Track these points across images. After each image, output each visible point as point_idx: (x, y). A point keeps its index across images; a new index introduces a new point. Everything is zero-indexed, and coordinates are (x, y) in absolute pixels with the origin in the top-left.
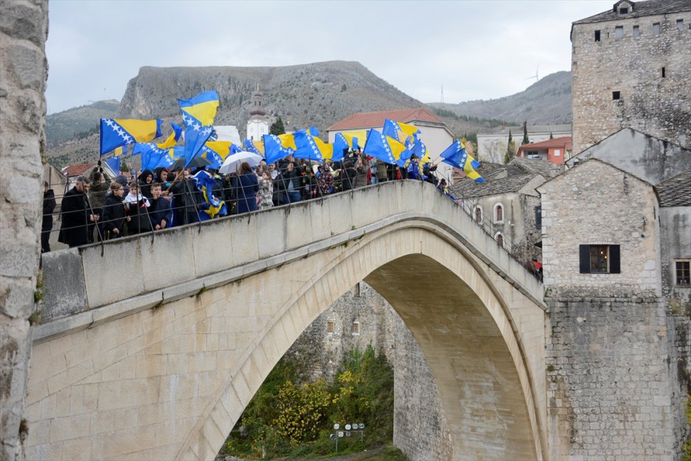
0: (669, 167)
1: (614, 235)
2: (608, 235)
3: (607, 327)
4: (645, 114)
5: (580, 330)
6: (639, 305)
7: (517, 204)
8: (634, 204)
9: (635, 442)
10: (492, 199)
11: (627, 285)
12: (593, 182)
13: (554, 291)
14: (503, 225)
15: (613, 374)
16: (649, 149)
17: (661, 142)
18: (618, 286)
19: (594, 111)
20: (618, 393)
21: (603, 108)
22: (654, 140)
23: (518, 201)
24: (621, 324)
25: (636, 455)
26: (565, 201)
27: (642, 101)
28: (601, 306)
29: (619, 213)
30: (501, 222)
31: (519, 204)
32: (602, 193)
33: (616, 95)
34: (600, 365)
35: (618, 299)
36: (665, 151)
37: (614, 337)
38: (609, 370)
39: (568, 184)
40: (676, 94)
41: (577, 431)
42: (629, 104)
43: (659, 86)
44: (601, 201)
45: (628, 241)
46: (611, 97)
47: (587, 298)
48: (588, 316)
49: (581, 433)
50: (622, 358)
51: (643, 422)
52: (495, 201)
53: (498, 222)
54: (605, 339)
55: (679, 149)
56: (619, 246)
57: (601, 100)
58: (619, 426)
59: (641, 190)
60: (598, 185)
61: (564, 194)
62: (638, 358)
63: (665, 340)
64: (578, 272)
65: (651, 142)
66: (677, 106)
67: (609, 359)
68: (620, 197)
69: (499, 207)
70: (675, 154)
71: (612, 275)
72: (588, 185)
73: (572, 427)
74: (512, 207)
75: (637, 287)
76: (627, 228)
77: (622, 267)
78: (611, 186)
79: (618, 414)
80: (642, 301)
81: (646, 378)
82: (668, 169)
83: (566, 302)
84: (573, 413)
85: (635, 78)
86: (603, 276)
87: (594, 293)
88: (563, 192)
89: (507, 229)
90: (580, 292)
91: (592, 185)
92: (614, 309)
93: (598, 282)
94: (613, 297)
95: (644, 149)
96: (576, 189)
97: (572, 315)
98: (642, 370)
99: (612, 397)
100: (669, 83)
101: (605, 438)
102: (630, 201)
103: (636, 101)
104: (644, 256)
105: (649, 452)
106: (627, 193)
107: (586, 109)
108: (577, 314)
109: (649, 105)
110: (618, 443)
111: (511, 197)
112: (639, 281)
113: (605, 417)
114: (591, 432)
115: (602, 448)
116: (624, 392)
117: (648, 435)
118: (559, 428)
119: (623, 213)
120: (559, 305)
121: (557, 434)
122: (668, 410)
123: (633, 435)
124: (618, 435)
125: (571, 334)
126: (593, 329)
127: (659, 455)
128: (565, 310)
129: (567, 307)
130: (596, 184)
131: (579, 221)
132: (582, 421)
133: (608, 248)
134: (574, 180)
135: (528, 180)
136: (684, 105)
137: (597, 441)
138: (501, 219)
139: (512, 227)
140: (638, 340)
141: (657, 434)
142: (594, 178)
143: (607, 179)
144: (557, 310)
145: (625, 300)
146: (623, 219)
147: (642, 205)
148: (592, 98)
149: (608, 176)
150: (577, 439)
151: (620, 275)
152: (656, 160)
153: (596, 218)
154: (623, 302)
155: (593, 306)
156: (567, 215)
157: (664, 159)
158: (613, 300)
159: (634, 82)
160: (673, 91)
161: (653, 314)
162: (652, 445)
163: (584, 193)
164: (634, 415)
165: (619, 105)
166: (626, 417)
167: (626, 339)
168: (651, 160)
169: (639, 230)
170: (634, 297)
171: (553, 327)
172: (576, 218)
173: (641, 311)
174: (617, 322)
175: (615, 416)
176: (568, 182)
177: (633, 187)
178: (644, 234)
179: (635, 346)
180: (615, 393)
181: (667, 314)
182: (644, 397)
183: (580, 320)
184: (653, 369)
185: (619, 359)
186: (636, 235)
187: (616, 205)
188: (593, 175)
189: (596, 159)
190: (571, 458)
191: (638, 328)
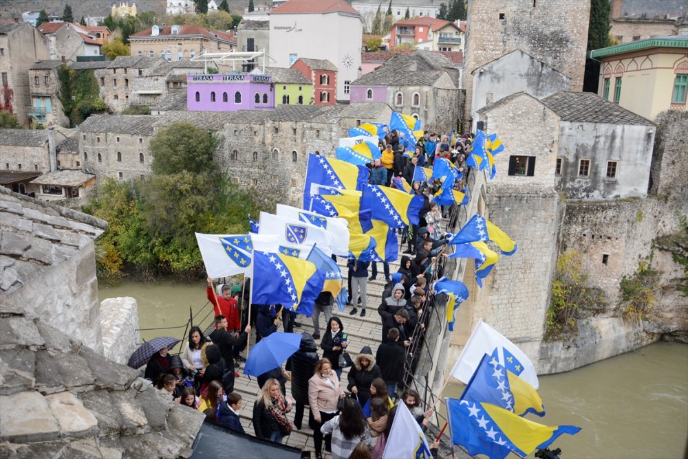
0: (542, 81)
1: (533, 149)
2: (529, 149)
3: (523, 214)
4: (520, 33)
5: (506, 216)
6: (544, 199)
8: (548, 128)
9: (528, 285)
10: (411, 88)
11: (537, 184)
13: (491, 188)
14: (419, 109)
16: (532, 67)
17: (540, 63)
18: (531, 185)
19: (486, 27)
20: (523, 256)
21: (492, 25)
22: (536, 61)
23: (432, 92)
24: (532, 211)
25: (528, 293)
26: (504, 124)
27: (519, 23)
28: (521, 200)
29: (538, 134)
30: (418, 106)
31: (432, 95)
32: (529, 119)
33: (502, 16)
35: (531, 195)
36: (542, 70)
37: (525, 220)
39: (507, 111)
40: (541, 21)
41: (496, 281)
42: (510, 24)
43: (531, 13)
44: (527, 124)
45: (541, 154)
46: (499, 17)
47: (513, 195)
48: (512, 206)
49: (498, 282)
51: (535, 273)
52: (413, 90)
53: (415, 106)
54: (521, 221)
55: (550, 69)
56: (535, 157)
57: (491, 18)
58: (521, 276)
59: (554, 118)
60: (527, 113)
61: (504, 118)
62: (538, 233)
63: (555, 221)
64: (507, 174)
65: (533, 62)
66: (541, 30)
67: (521, 235)
68: (540, 123)
69: (417, 95)
70: (548, 73)
71: (528, 177)
72: (520, 112)
74: (427, 97)
75: (542, 185)
76: (541, 145)
77: (536, 172)
78: (535, 114)
79: (521, 269)
80: (546, 196)
81: (540, 246)
83: (500, 197)
85: (515, 4)
86: (522, 177)
87: (516, 190)
88: (503, 116)
89: (422, 112)
90: (508, 189)
91: (523, 113)
92: (529, 202)
93: (519, 181)
94: (529, 193)
95: (528, 67)
96: (512, 115)
97: (502, 206)
98: (539, 241)
99: (520, 259)
100: (537, 12)
101: (512, 284)
102: (545, 126)
103: (515, 22)
104: (549, 165)
105: (535, 290)
106: (544, 120)
107: (480, 25)
108: (506, 205)
109: (523, 26)
110: (519, 287)
111: (426, 89)
112: (544, 182)
113: (513, 271)
114: (504, 281)
115: (509, 290)
116: (527, 255)
117: (536, 280)
119: (540, 134)
120: (495, 199)
122: (549, 265)
123: (528, 281)
124: (520, 281)
125: (501, 219)
126: (514, 215)
127: (540, 291)
128: (498, 202)
129: (500, 200)
130: (525, 112)
131: (512, 138)
132: (500, 274)
133: (528, 159)
134: (511, 108)
135: (438, 76)
136: (545, 29)
137: (507, 286)
138: (418, 104)
139: (426, 111)
140: (540, 222)
141: (541, 279)
142: (524, 108)
143: (533, 109)
144: (493, 203)
145: (536, 195)
146: (540, 138)
147: (553, 129)
148: (485, 17)
149: (533, 107)
150: (495, 286)
151: (533, 178)
152: (535, 76)
153: (523, 137)
154: (534, 197)
155: (516, 200)
156: (504, 134)
157: (541, 76)
158: (529, 195)
159: (515, 8)
160: (539, 18)
161: (551, 205)
162: (537, 286)
163: (517, 118)
164: (530, 269)
165: (503, 24)
166: (526, 270)
167: (533, 222)
168: (532, 75)
169: (549, 147)
170: (541, 193)
171: (490, 214)
172: (510, 136)
173: (544, 203)
174: (529, 210)
175: (519, 270)
176: (507, 109)
177: (549, 116)
178: (552, 150)
179: (538, 226)
180: (521, 256)
181: (558, 204)
182: (538, 258)
183: (507, 209)
184: (545, 240)
185: (527, 234)
186: (547, 150)
187: (536, 128)
188: (524, 106)
189: (527, 94)
190: (490, 298)
191: (541, 214)
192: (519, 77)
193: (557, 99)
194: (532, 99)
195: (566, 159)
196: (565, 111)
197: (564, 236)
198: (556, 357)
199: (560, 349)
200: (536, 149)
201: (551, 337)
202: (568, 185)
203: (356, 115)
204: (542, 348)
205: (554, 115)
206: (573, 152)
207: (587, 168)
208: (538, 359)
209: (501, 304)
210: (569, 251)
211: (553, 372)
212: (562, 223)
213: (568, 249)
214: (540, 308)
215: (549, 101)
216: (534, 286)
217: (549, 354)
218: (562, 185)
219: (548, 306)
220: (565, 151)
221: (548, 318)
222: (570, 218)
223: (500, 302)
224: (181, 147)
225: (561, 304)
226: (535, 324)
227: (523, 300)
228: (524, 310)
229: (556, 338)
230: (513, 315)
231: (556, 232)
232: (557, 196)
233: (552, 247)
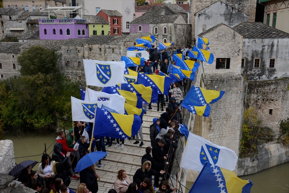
0: (233, 18)
1: (228, 54)
2: (226, 54)
6: (236, 81)
7: (173, 28)
8: (236, 43)
9: (229, 127)
10: (162, 25)
11: (232, 73)
12: (223, 34)
13: (207, 76)
14: (167, 36)
15: (225, 105)
16: (227, 10)
17: (231, 8)
18: (228, 73)
20: (226, 112)
22: (229, 6)
23: (173, 26)
24: (229, 88)
25: (229, 131)
26: (212, 41)
28: (223, 82)
29: (231, 46)
30: (166, 34)
31: (174, 28)
32: (226, 38)
34: (221, 102)
35: (229, 79)
36: (232, 11)
38: (224, 104)
39: (214, 34)
41: (212, 126)
44: (225, 41)
45: (233, 57)
47: (219, 79)
48: (219, 85)
49: (213, 126)
50: (228, 99)
51: (232, 120)
52: (163, 25)
53: (165, 34)
55: (237, 11)
56: (230, 59)
58: (225, 122)
59: (239, 37)
61: (212, 38)
62: (233, 99)
63: (242, 92)
64: (215, 68)
65: (227, 7)
67: (224, 100)
68: (232, 40)
69: (165, 28)
70: (236, 13)
71: (227, 69)
72: (221, 35)
73: (210, 124)
74: (171, 29)
75: (234, 73)
76: (233, 52)
77: (231, 66)
78: (229, 35)
79: (225, 118)
80: (237, 79)
81: (235, 106)
82: (232, 19)
83: (212, 81)
84: (211, 120)
86: (223, 70)
87: (220, 76)
88: (212, 37)
89: (168, 37)
90: (216, 76)
91: (222, 35)
92: (227, 82)
93: (222, 72)
94: (227, 78)
95: (225, 10)
96: (217, 36)
97: (213, 85)
98: (234, 103)
99: (224, 113)
101: (220, 127)
102: (235, 41)
104: (238, 62)
105: (233, 130)
106: (234, 38)
108: (215, 85)
110: (224, 128)
111: (170, 24)
112: (235, 71)
113: (221, 120)
114: (216, 126)
115: (219, 130)
116: (228, 111)
117: (234, 124)
118: (206, 125)
119: (232, 46)
120: (209, 82)
121: (205, 127)
122: (240, 116)
123: (229, 125)
124: (225, 125)
127: (236, 130)
128: (211, 83)
129: (212, 82)
130: (224, 34)
131: (217, 49)
132: (214, 122)
133: (226, 59)
134: (216, 32)
135: (176, 17)
137: (218, 128)
138: (166, 33)
139: (171, 37)
140: (234, 93)
141: (236, 124)
142: (223, 32)
143: (228, 32)
144: (208, 84)
145: (231, 79)
146: (232, 48)
149: (228, 31)
150: (211, 128)
151: (229, 69)
152: (229, 15)
153: (223, 48)
154: (230, 80)
155: (221, 82)
156: (213, 47)
157: (232, 15)
158: (227, 79)
161: (239, 84)
162: (234, 128)
163: (220, 38)
164: (230, 118)
166: (227, 119)
167: (230, 93)
168: (227, 15)
169: (237, 52)
170: (234, 78)
172: (216, 48)
173: (236, 83)
174: (228, 87)
175: (224, 119)
176: (214, 33)
177: (237, 36)
178: (239, 54)
179: (233, 95)
180: (225, 112)
181: (243, 83)
182: (234, 112)
183: (216, 87)
184: (237, 103)
185: (227, 100)
186: (236, 54)
187: (230, 43)
188: (223, 31)
189: (225, 25)
190: (209, 135)
191: (234, 89)
192: (220, 16)
193: (241, 27)
194: (227, 27)
195: (247, 59)
196: (245, 33)
197: (247, 100)
198: (247, 166)
199: (249, 161)
200: (230, 54)
201: (243, 155)
202: (248, 73)
203: (133, 40)
204: (239, 161)
205: (240, 35)
206: (250, 55)
207: (258, 63)
208: (237, 167)
209: (215, 138)
210: (250, 108)
211: (246, 174)
212: (246, 93)
213: (250, 107)
214: (236, 139)
215: (237, 28)
216: (232, 128)
217: (243, 164)
218: (245, 73)
219: (241, 138)
220: (246, 55)
221: (241, 145)
222: (250, 90)
223: (215, 137)
224: (37, 60)
225: (248, 137)
226: (234, 148)
227: (227, 135)
228: (228, 140)
229: (246, 155)
230: (222, 144)
231: (243, 98)
232: (243, 79)
233: (241, 107)
